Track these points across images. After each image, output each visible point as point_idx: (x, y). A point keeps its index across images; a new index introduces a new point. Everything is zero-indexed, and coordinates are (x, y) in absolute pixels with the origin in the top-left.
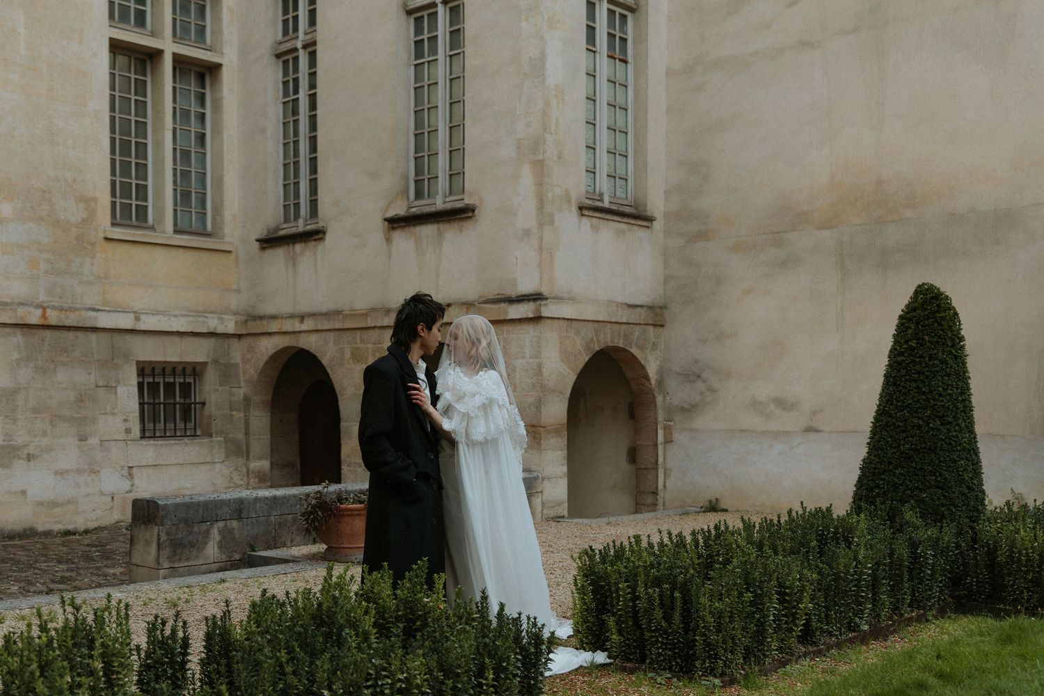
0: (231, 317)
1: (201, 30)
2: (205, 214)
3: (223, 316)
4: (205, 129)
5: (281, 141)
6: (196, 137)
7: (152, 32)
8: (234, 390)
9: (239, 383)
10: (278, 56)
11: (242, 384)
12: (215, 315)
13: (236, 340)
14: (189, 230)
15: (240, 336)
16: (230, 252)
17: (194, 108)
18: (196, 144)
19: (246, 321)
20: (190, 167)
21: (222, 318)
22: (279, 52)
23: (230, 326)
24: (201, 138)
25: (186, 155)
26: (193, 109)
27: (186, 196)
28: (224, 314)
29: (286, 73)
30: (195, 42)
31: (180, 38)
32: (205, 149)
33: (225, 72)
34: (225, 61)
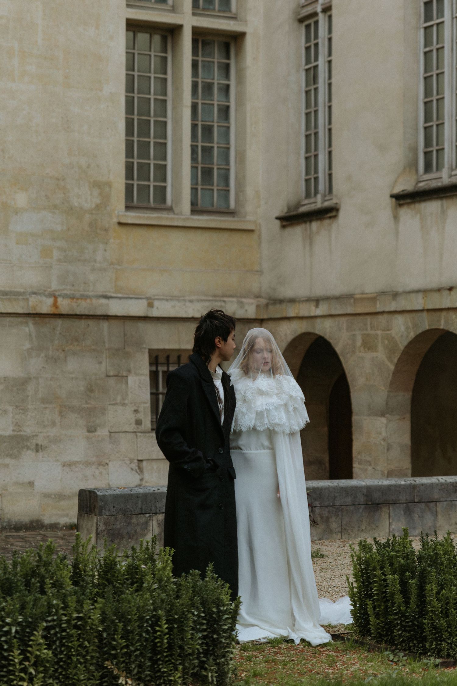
0: (252, 301)
2: (228, 191)
3: (244, 300)
4: (229, 102)
5: (304, 111)
6: (220, 110)
7: (173, 6)
10: (301, 21)
12: (235, 300)
14: (210, 208)
15: (261, 321)
16: (252, 231)
17: (217, 79)
18: (219, 117)
19: (266, 305)
20: (213, 143)
21: (242, 302)
22: (302, 15)
23: (250, 310)
24: (225, 111)
25: (208, 130)
26: (216, 82)
27: (207, 173)
28: (244, 297)
29: (308, 39)
30: (219, 11)
31: (204, 9)
32: (229, 123)
33: (249, 42)
34: (248, 29)
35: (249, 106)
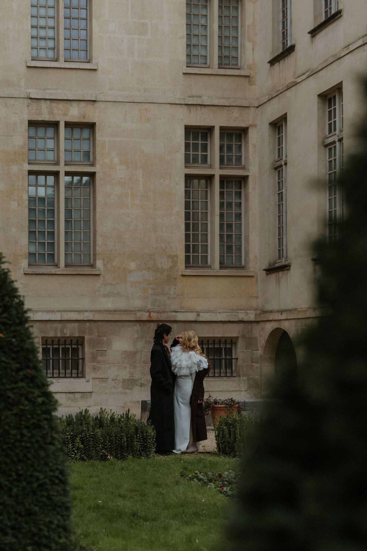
0: (252, 312)
1: (239, 159)
2: (241, 256)
3: (248, 312)
4: (241, 211)
6: (236, 215)
7: (210, 165)
8: (255, 352)
9: (258, 348)
11: (259, 348)
12: (243, 311)
13: (256, 324)
14: (232, 266)
15: (258, 322)
16: (253, 276)
18: (235, 219)
19: (260, 314)
20: (232, 232)
21: (247, 313)
22: (276, 166)
23: (252, 317)
24: (239, 216)
25: (230, 226)
26: (234, 201)
27: (230, 248)
28: (248, 310)
30: (235, 165)
31: (227, 165)
32: (241, 222)
33: (250, 179)
34: (250, 174)
35: (250, 213)
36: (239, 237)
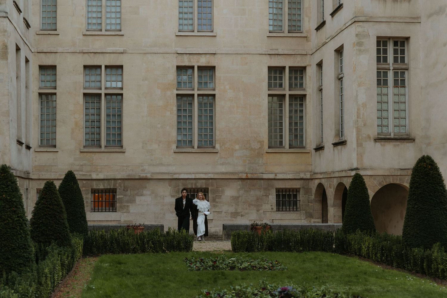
0: (309, 173)
1: (301, 85)
2: (303, 141)
3: (306, 173)
4: (303, 115)
5: (321, 117)
7: (284, 88)
8: (310, 196)
9: (312, 194)
10: (320, 91)
11: (313, 195)
12: (303, 173)
13: (311, 180)
14: (297, 146)
15: (312, 179)
16: (309, 153)
17: (299, 108)
18: (299, 119)
19: (313, 174)
20: (298, 127)
21: (305, 174)
23: (308, 176)
24: (301, 118)
25: (296, 124)
27: (296, 136)
28: (307, 172)
29: (322, 96)
30: (299, 88)
31: (294, 88)
32: (303, 121)
33: (307, 96)
34: (307, 93)
35: (308, 116)
36: (302, 130)
